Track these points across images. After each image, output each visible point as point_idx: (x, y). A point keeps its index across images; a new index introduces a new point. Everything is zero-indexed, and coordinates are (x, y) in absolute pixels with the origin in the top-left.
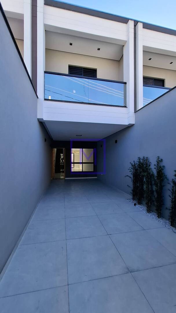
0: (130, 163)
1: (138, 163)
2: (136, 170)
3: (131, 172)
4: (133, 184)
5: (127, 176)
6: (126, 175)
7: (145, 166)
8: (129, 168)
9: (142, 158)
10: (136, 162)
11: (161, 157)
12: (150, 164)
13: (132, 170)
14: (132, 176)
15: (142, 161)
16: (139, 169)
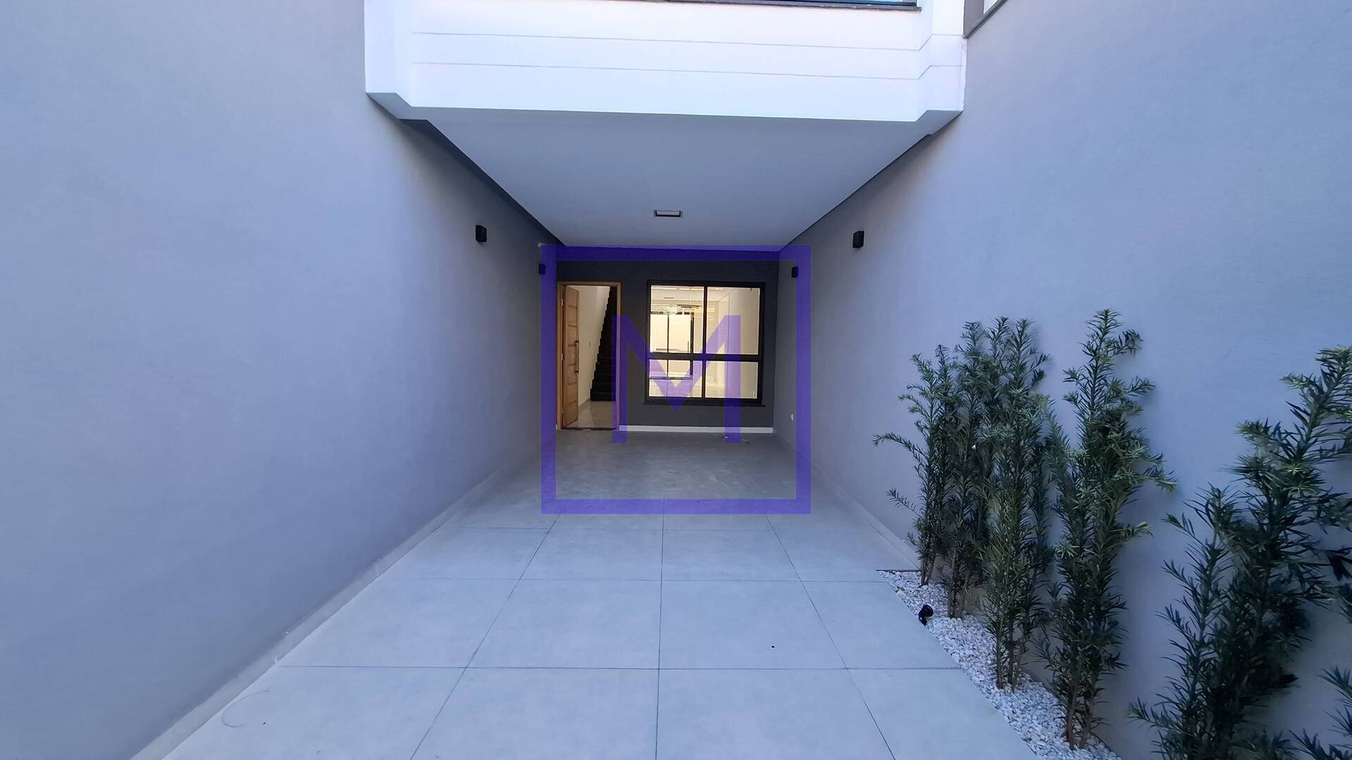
0: (916, 358)
1: (962, 360)
2: (950, 405)
3: (918, 416)
4: (928, 491)
5: (890, 437)
6: (882, 434)
7: (1004, 380)
8: (907, 392)
9: (990, 325)
10: (950, 356)
11: (1125, 322)
12: (1042, 367)
13: (926, 404)
14: (920, 441)
15: (987, 346)
16: (966, 397)
